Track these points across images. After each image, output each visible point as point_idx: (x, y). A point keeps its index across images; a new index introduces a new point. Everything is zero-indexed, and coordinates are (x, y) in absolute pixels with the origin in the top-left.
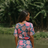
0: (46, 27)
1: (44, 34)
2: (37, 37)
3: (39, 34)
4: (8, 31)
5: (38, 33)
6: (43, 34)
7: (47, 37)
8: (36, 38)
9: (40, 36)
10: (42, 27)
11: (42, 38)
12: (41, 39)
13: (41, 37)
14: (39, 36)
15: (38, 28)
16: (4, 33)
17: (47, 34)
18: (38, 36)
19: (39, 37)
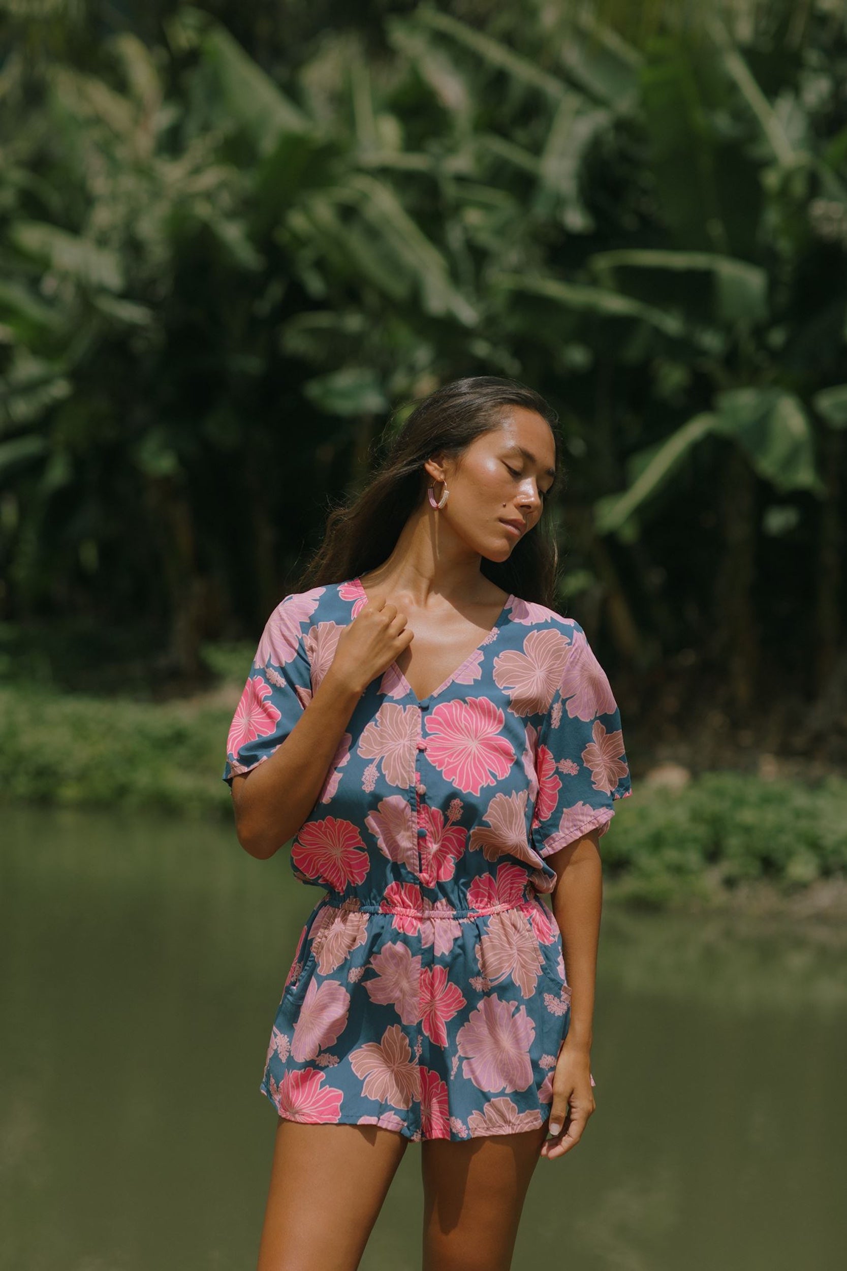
0: (810, 695)
1: (771, 817)
2: (646, 860)
3: (680, 815)
4: (131, 760)
5: (664, 794)
6: (748, 816)
7: (826, 872)
8: (629, 885)
9: (693, 858)
10: (742, 689)
11: (730, 883)
12: (720, 898)
13: (726, 868)
14: (681, 843)
15: (670, 703)
16: (70, 792)
17: (812, 815)
18: (657, 842)
19: (678, 870)
